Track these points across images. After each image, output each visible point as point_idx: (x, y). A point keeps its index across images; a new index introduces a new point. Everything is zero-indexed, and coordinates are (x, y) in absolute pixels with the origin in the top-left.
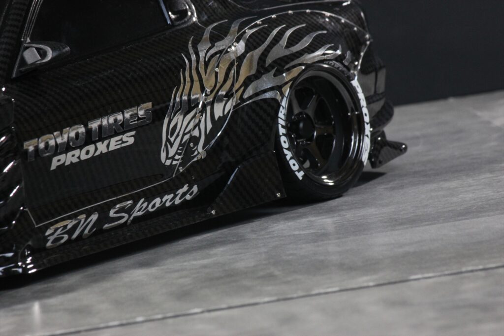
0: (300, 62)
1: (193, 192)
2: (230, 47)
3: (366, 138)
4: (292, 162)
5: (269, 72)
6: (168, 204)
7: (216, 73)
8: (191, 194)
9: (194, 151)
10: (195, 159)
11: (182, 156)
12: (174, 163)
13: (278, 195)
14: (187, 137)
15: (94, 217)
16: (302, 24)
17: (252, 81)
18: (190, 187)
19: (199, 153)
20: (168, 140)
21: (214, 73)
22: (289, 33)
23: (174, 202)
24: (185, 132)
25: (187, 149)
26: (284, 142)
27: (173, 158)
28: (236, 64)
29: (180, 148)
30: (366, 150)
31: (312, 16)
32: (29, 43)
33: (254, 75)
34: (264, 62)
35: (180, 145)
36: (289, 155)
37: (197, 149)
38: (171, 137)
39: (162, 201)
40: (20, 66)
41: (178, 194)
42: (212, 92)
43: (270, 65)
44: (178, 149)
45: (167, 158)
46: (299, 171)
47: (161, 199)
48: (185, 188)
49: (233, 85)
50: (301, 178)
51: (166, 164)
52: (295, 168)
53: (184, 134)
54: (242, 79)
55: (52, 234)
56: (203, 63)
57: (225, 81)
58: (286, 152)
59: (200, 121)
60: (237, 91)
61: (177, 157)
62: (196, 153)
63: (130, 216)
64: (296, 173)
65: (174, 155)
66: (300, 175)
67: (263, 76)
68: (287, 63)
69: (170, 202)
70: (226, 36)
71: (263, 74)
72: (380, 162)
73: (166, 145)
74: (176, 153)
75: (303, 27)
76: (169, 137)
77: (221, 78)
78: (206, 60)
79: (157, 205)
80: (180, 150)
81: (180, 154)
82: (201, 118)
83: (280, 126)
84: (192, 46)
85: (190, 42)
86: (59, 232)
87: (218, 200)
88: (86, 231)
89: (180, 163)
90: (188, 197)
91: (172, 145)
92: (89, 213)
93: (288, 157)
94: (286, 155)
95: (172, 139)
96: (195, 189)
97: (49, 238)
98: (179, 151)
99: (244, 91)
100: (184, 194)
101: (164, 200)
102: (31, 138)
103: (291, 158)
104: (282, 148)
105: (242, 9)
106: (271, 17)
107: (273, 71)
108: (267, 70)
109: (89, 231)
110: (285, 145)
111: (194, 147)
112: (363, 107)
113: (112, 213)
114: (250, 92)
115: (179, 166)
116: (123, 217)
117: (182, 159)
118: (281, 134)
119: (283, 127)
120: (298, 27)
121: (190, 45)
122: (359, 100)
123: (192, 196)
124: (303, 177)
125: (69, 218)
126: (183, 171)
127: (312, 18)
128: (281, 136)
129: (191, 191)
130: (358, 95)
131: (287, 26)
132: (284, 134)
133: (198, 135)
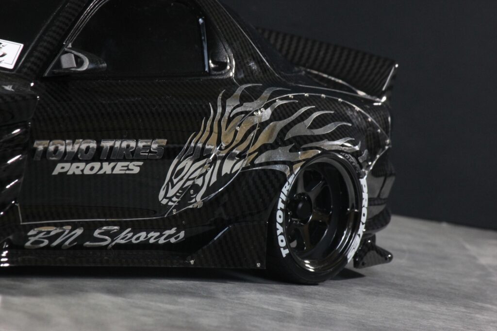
0: (318, 146)
1: (179, 237)
2: (257, 111)
3: (357, 237)
4: (281, 238)
5: (286, 146)
6: (152, 241)
7: (236, 132)
8: (176, 238)
9: (193, 198)
10: (191, 207)
11: (179, 200)
12: (170, 203)
13: (258, 265)
14: (190, 183)
15: (79, 232)
16: (331, 110)
17: (267, 150)
18: (178, 232)
19: (196, 201)
20: (171, 180)
21: (234, 131)
22: (316, 115)
23: (158, 241)
24: (190, 178)
25: (186, 194)
26: (280, 217)
27: (170, 199)
28: (257, 129)
29: (180, 191)
30: (354, 248)
31: (342, 106)
32: (70, 48)
33: (271, 144)
34: (285, 135)
35: (181, 188)
36: (280, 230)
37: (195, 197)
38: (175, 178)
39: (147, 237)
40: (54, 68)
41: (164, 234)
42: (226, 147)
43: (289, 140)
44: (178, 192)
45: (165, 197)
46: (285, 248)
47: (147, 234)
48: (173, 231)
49: (248, 147)
50: (284, 256)
51: (162, 202)
52: (282, 244)
53: (188, 180)
54: (258, 144)
55: (35, 235)
56: (227, 118)
57: (242, 141)
58: (278, 226)
59: (207, 172)
60: (250, 154)
61: (174, 199)
62: (193, 201)
63: (113, 241)
64: (282, 249)
65: (173, 197)
66: (285, 252)
67: (279, 148)
68: (306, 143)
69: (155, 239)
70: (256, 99)
71: (280, 146)
72: (363, 264)
73: (168, 184)
74: (175, 195)
75: (330, 114)
76: (173, 177)
77: (239, 137)
78: (231, 116)
79: (142, 239)
80: (180, 193)
81: (178, 197)
82: (209, 169)
83: (280, 200)
84: (222, 99)
85: (221, 95)
86: (41, 235)
87: (200, 251)
88: (67, 243)
89: (176, 206)
90: (173, 240)
91: (173, 186)
92: (75, 226)
93: (279, 232)
94: (278, 229)
95: (175, 181)
96: (182, 234)
97: (30, 238)
98: (178, 194)
99: (257, 157)
100: (170, 236)
101: (149, 236)
102: (43, 138)
103: (281, 234)
104: (276, 221)
105: (279, 78)
106: (304, 95)
107: (290, 146)
108: (285, 144)
109: (70, 243)
110: (280, 220)
111: (193, 195)
112: (364, 206)
113: (96, 233)
114: (262, 159)
115: (174, 208)
116: (106, 240)
117: (179, 202)
118: (279, 208)
119: (283, 201)
120: (327, 112)
121: (220, 98)
122: (362, 199)
123: (176, 240)
124: (287, 255)
125: (55, 225)
126: (176, 214)
127: (342, 108)
128: (278, 210)
129: (178, 235)
130: (363, 193)
131: (316, 108)
132: (281, 209)
133: (200, 185)
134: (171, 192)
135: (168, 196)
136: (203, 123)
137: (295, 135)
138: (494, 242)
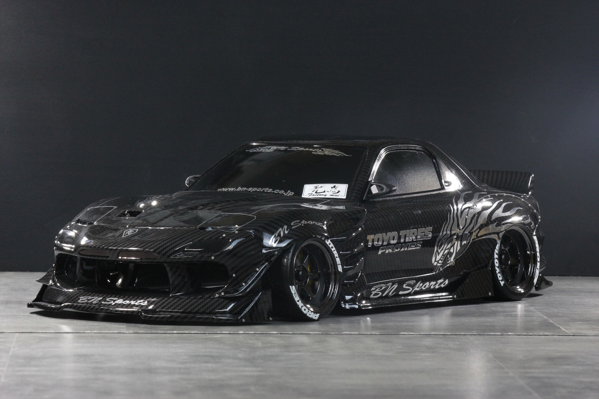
0: (509, 222)
1: (445, 283)
2: (474, 206)
3: (537, 270)
4: (499, 275)
5: (493, 223)
6: (432, 287)
7: (466, 219)
8: (444, 284)
9: (449, 260)
10: (448, 265)
11: (443, 262)
12: (438, 265)
13: (490, 294)
14: (446, 251)
15: (396, 286)
16: (510, 201)
17: (483, 227)
18: (445, 280)
19: (451, 262)
20: (437, 251)
21: (465, 218)
22: (504, 205)
23: (435, 287)
24: (447, 248)
25: (446, 258)
26: (497, 263)
27: (438, 262)
28: (476, 216)
29: (442, 257)
30: (536, 277)
31: (515, 199)
32: (373, 182)
33: (485, 224)
34: (491, 218)
35: (443, 255)
36: (498, 270)
37: (450, 259)
38: (439, 249)
39: (429, 285)
40: (367, 194)
41: (438, 283)
42: (463, 228)
43: (494, 220)
44: (441, 257)
45: (435, 261)
46: (502, 281)
47: (430, 283)
48: (441, 281)
49: (473, 227)
50: (502, 285)
51: (434, 264)
52: (500, 279)
53: (446, 249)
54: (478, 225)
55: (374, 290)
56: (460, 212)
57: (470, 224)
58: (497, 268)
59: (454, 244)
60: (475, 231)
61: (440, 262)
62: (450, 261)
63: (413, 289)
64: (500, 281)
65: (439, 261)
66: (502, 283)
67: (490, 225)
68: (503, 221)
69: (433, 286)
70: (472, 200)
71: (490, 224)
72: (540, 288)
73: (436, 253)
74: (440, 259)
75: (511, 203)
76: (438, 249)
77: (468, 221)
78: (462, 210)
79: (427, 287)
80: (442, 258)
81: (441, 260)
82: (456, 242)
83: (495, 253)
84: (455, 201)
85: (454, 199)
86: (377, 290)
87: (458, 290)
88: (390, 294)
89: (441, 265)
90: (442, 286)
91: (439, 254)
92: (394, 283)
93: (497, 272)
94: (497, 270)
95: (439, 251)
96: (447, 282)
97: (372, 292)
98: (441, 259)
99: (479, 232)
100: (441, 283)
101: (431, 284)
102: (371, 234)
103: (499, 273)
104: (495, 266)
105: (478, 188)
106: (495, 195)
107: (495, 224)
108: (492, 223)
109: (392, 293)
110: (497, 265)
111: (449, 258)
112: (537, 252)
113: (404, 286)
114: (482, 232)
115: (440, 267)
116: (410, 289)
117: (442, 263)
118: (495, 258)
119: (497, 254)
120: (509, 203)
121: (454, 201)
122: (536, 248)
123: (445, 285)
124: (504, 284)
125: (384, 283)
126: (442, 270)
127: (515, 200)
128: (495, 259)
129: (445, 282)
130: (536, 244)
131: (503, 201)
132: (496, 258)
133: (452, 252)
134: (438, 258)
135: (437, 260)
136: (449, 216)
137: (497, 217)
138: (598, 278)
